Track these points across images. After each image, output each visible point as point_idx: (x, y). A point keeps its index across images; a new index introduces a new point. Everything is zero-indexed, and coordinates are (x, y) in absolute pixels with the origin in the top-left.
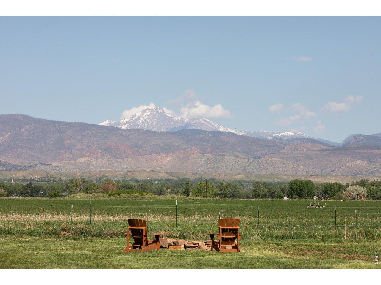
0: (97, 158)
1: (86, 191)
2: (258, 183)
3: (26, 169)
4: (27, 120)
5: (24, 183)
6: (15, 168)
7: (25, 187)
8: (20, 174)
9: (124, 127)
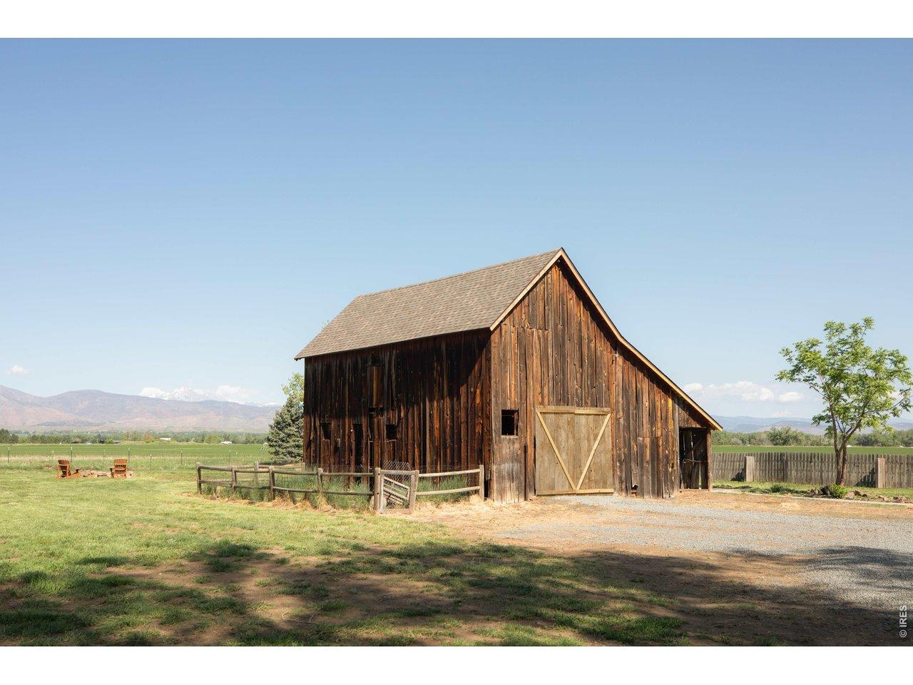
0: (147, 418)
1: (135, 440)
2: (249, 434)
3: (98, 425)
4: (100, 393)
5: (96, 435)
6: (91, 424)
7: (96, 437)
8: (94, 429)
9: (166, 399)
